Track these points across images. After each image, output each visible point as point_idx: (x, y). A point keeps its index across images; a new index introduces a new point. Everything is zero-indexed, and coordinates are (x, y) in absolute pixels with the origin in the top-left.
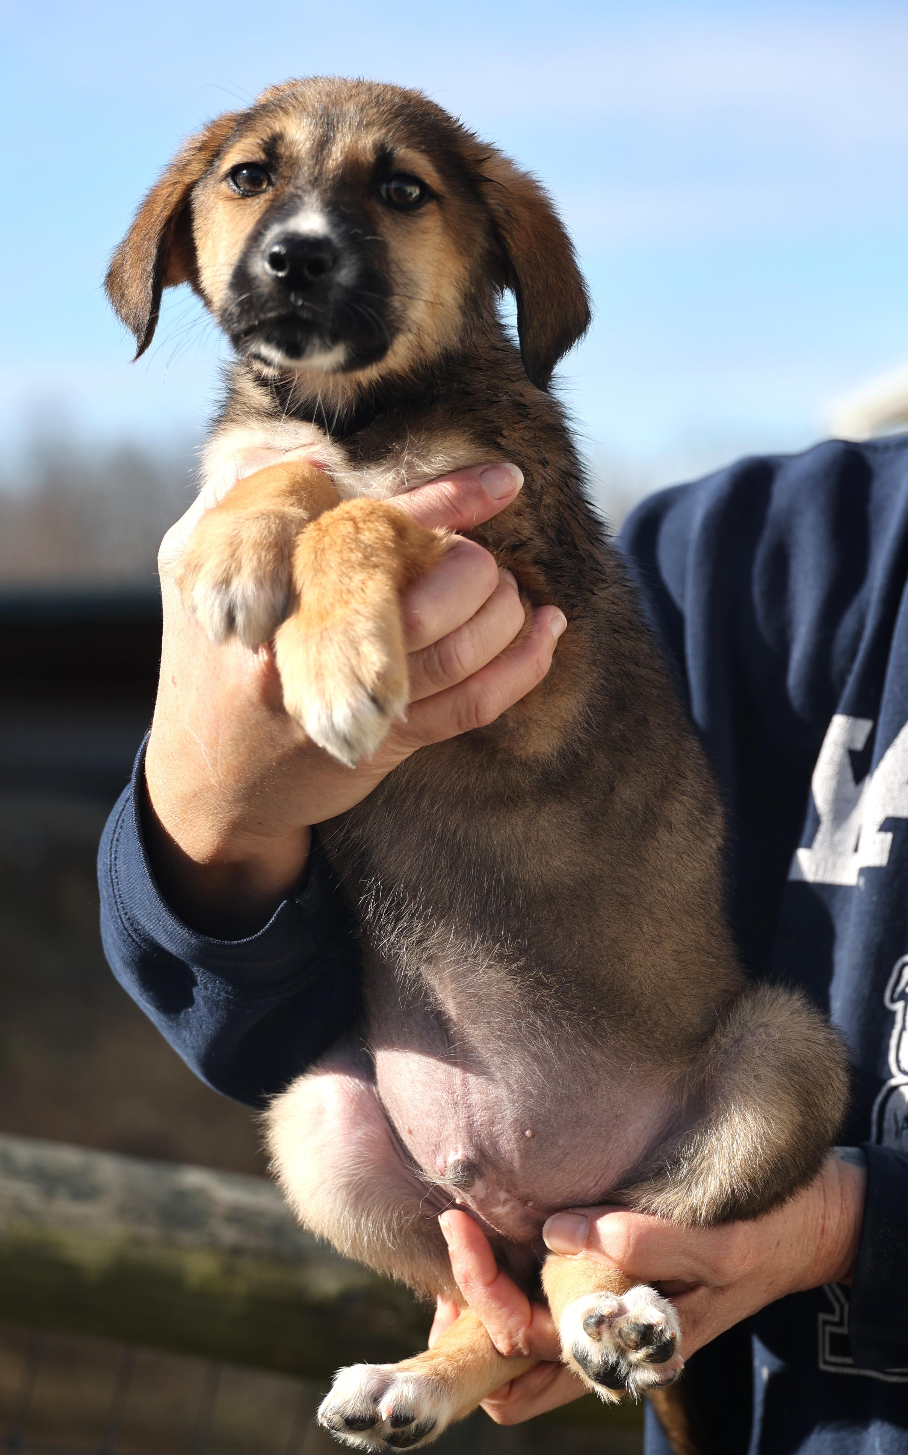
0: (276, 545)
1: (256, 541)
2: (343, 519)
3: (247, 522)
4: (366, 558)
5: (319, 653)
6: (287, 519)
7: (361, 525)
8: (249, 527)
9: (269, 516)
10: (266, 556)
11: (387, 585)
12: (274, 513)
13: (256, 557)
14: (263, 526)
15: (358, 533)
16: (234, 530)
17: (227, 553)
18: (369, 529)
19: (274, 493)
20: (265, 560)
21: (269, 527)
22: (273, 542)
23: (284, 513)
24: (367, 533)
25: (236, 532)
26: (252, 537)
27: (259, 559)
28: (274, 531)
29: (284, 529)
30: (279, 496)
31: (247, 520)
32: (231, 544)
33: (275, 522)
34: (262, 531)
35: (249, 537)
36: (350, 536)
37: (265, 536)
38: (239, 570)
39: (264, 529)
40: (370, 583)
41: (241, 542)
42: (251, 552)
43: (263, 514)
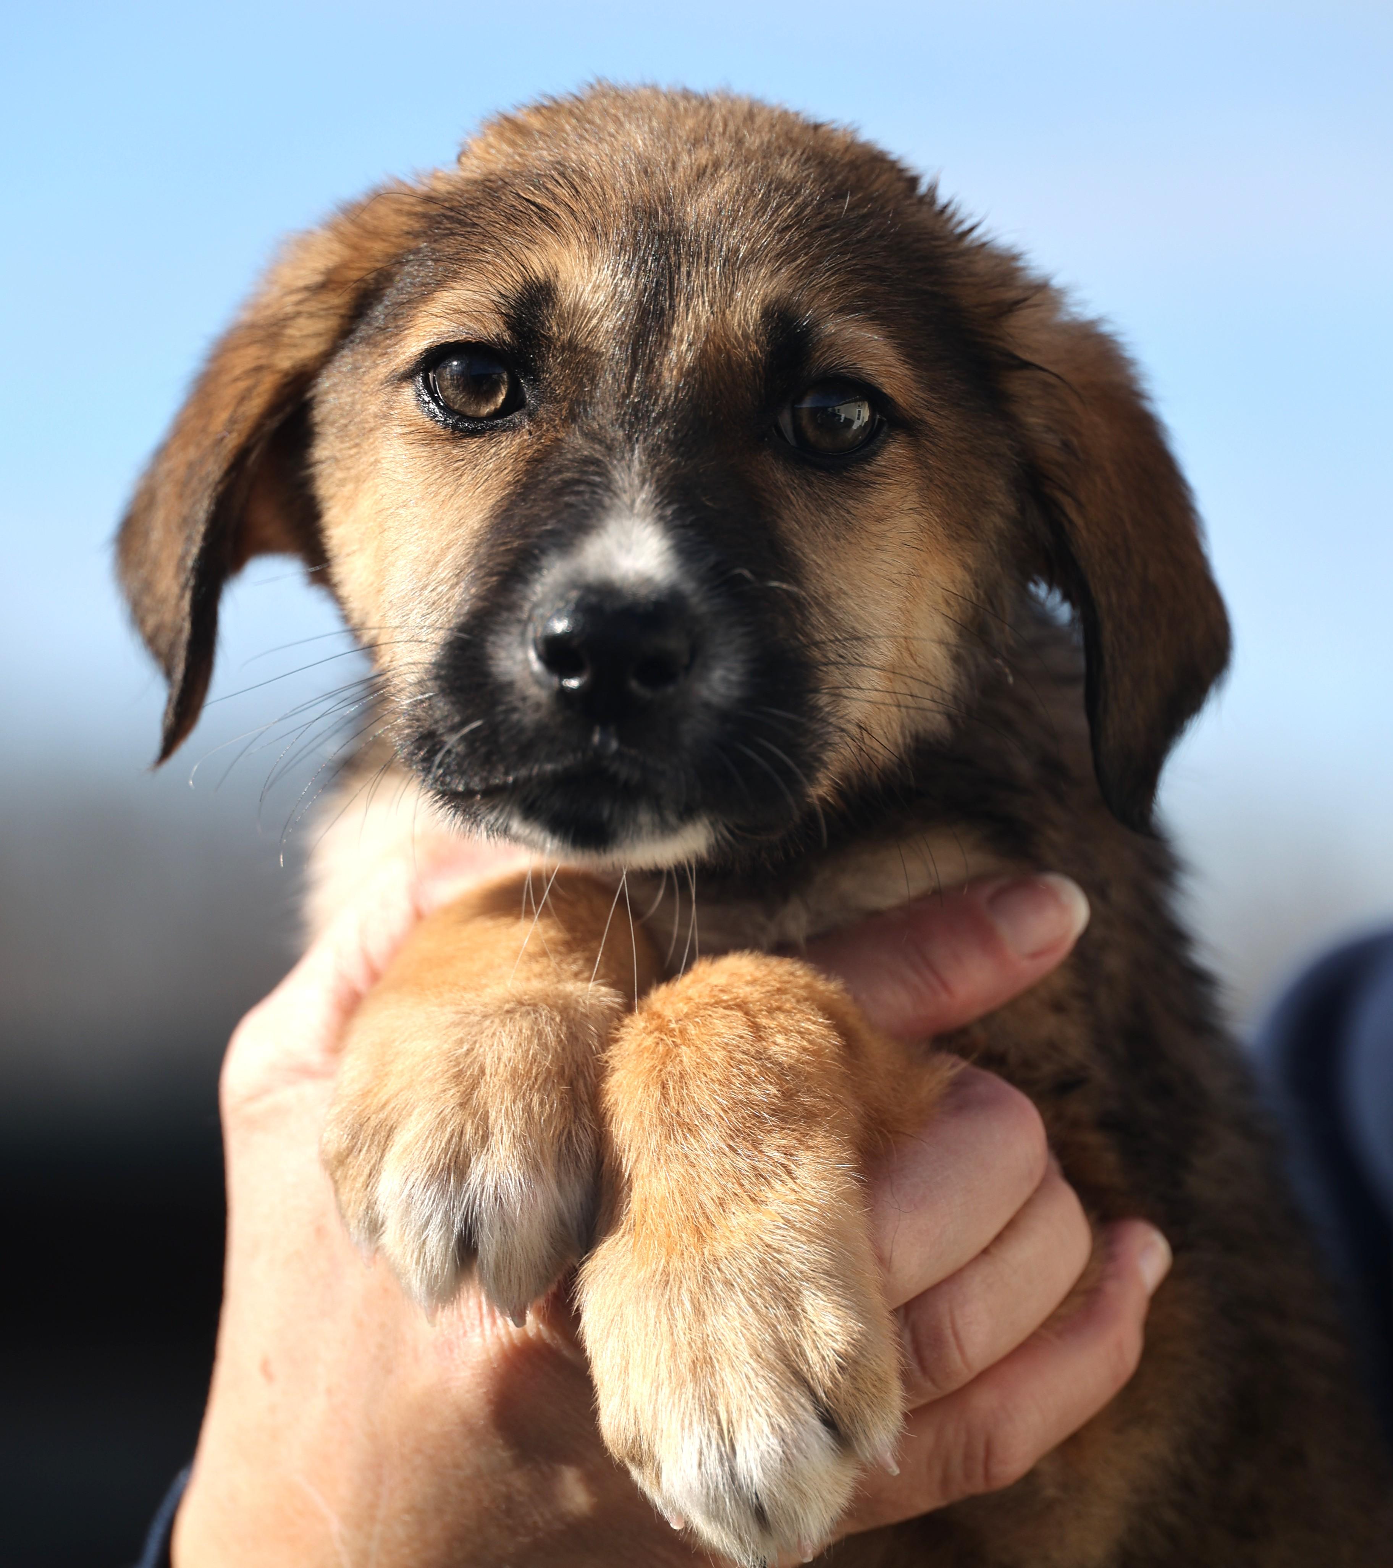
0: (561, 1073)
1: (515, 1070)
2: (718, 1003)
3: (487, 1023)
4: (788, 1095)
5: (699, 1313)
6: (576, 1010)
7: (763, 1021)
8: (494, 1034)
9: (535, 1005)
10: (542, 1104)
11: (841, 1161)
12: (545, 998)
13: (520, 1105)
14: (526, 1032)
15: (760, 1039)
16: (461, 1042)
17: (452, 1097)
18: (785, 1031)
19: (532, 949)
20: (541, 1114)
21: (540, 1033)
22: (554, 1069)
23: (567, 997)
24: (780, 1039)
25: (466, 1047)
26: (504, 1059)
27: (528, 1109)
28: (552, 1040)
29: (573, 1037)
30: (544, 954)
31: (485, 1016)
32: (458, 1076)
33: (553, 1019)
34: (525, 1044)
35: (499, 1059)
36: (746, 1047)
37: (535, 1059)
38: (485, 1138)
39: (529, 1041)
40: (804, 1157)
41: (482, 1072)
42: (508, 1096)
43: (521, 1003)
